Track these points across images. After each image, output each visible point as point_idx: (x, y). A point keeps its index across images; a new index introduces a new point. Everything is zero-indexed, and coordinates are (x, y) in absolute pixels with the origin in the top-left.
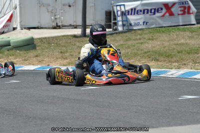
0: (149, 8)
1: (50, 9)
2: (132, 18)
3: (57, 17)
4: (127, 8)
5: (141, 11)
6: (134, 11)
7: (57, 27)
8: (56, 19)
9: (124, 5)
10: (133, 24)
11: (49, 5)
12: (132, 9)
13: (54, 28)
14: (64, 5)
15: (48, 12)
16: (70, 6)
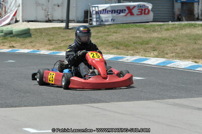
0: (116, 10)
1: (44, 7)
2: (103, 16)
3: (49, 13)
4: (100, 9)
5: (110, 11)
6: (105, 11)
7: (49, 21)
8: (48, 15)
9: (98, 7)
10: (104, 21)
11: (43, 5)
12: (103, 10)
13: (47, 22)
14: (54, 5)
15: (43, 9)
16: (59, 6)
